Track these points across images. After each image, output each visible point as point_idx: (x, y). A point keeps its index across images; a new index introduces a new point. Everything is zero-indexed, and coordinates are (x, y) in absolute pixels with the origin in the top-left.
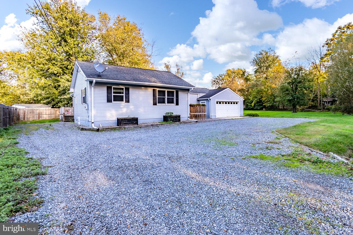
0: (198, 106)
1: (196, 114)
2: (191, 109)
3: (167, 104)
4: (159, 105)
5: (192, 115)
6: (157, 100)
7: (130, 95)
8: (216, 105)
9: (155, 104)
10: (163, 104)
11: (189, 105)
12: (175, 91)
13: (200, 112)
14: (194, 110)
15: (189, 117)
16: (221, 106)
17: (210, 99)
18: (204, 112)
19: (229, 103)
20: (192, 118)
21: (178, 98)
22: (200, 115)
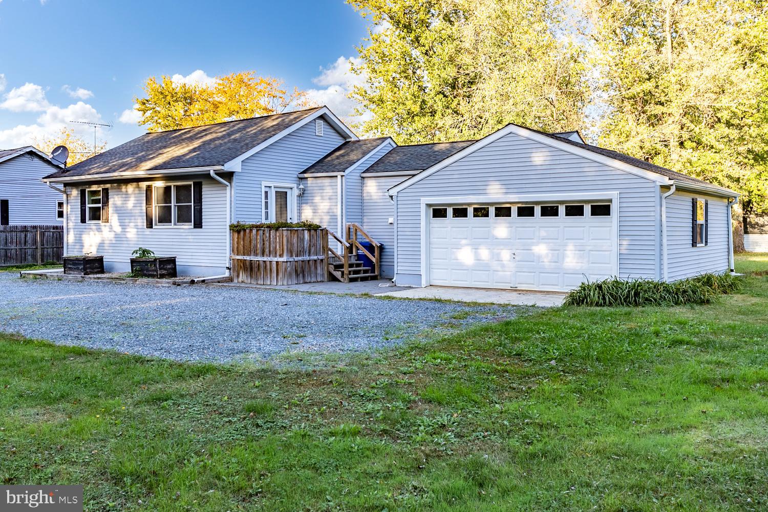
0: (254, 231)
1: (247, 258)
2: (233, 240)
3: (175, 224)
4: (157, 227)
5: (236, 261)
6: (155, 211)
7: (111, 201)
8: (428, 223)
9: (150, 225)
10: (166, 226)
11: (228, 228)
12: (191, 183)
13: (263, 255)
14: (242, 243)
15: (228, 268)
16: (466, 229)
17: (391, 197)
18: (278, 254)
19: (526, 211)
20: (236, 274)
21: (201, 205)
22: (261, 263)
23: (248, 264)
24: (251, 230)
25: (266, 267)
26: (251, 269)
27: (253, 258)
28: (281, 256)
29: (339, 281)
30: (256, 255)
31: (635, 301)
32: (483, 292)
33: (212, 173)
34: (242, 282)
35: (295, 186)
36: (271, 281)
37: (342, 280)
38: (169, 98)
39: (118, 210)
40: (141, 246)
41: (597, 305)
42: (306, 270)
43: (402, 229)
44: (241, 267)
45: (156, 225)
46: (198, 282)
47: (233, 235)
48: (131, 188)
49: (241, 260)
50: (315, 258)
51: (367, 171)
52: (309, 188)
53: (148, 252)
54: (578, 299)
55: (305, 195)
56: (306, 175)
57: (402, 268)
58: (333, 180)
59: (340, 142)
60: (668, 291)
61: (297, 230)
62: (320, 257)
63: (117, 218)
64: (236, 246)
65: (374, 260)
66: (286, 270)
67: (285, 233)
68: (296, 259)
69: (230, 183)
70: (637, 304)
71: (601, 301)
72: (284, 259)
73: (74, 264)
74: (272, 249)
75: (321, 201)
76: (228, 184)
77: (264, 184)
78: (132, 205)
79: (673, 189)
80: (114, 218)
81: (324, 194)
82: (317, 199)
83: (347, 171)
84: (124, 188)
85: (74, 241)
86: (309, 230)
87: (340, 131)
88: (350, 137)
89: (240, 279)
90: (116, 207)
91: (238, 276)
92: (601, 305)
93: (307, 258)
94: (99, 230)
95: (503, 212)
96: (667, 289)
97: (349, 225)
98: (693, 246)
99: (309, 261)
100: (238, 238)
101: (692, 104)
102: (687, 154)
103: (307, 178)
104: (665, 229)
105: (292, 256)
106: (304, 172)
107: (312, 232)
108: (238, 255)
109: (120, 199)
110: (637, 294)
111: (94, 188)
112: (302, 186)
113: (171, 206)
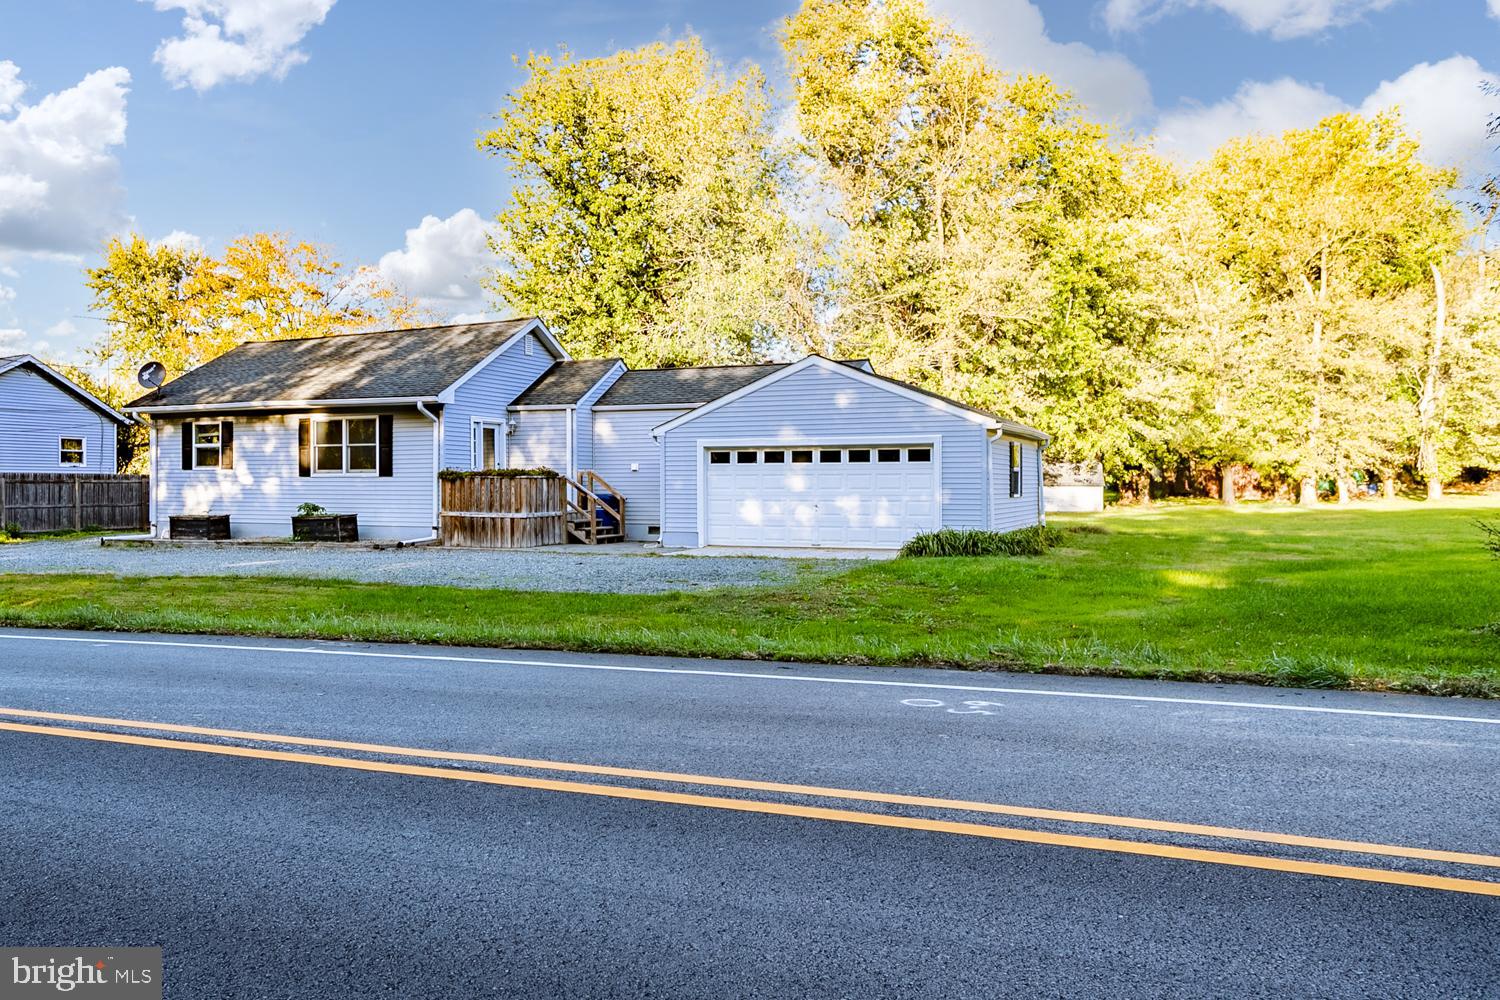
0: (477, 480)
1: (467, 514)
2: (444, 491)
3: (347, 472)
4: (317, 474)
5: (447, 519)
6: (313, 457)
7: (235, 444)
8: (706, 469)
9: (305, 471)
10: (333, 473)
11: (435, 475)
12: (376, 417)
13: (491, 508)
14: (458, 495)
15: (434, 528)
16: (754, 477)
17: (655, 437)
18: (513, 508)
19: (830, 456)
20: (447, 535)
21: (391, 447)
22: (489, 521)
23: (467, 522)
24: (472, 479)
25: (494, 525)
26: (471, 528)
27: (475, 514)
28: (517, 511)
29: (583, 543)
30: (479, 509)
31: (973, 551)
32: (782, 550)
33: (420, 406)
34: (458, 545)
35: (504, 421)
36: (502, 543)
37: (587, 541)
38: (143, 270)
39: (246, 455)
40: (306, 501)
41: (937, 555)
42: (545, 528)
43: (670, 478)
44: (456, 525)
45: (315, 472)
46: (407, 545)
47: (444, 485)
48: (270, 426)
49: (456, 517)
50: (553, 514)
51: (599, 403)
52: (522, 425)
53: (316, 508)
54: (917, 549)
55: (516, 433)
56: (519, 408)
57: (670, 525)
58: (561, 414)
59: (549, 363)
60: (1004, 542)
61: (536, 479)
62: (559, 513)
63: (246, 466)
64: (448, 499)
65: (618, 517)
66: (524, 528)
67: (524, 482)
68: (536, 515)
69: (438, 418)
70: (975, 554)
71: (941, 552)
72: (523, 514)
73: (187, 526)
74: (503, 502)
75: (536, 445)
76: (436, 419)
77: (474, 419)
78: (272, 449)
79: (1000, 432)
80: (241, 468)
81: (541, 437)
82: (531, 442)
83: (579, 403)
84: (258, 426)
85: (166, 495)
86: (548, 479)
87: (551, 349)
88: (563, 357)
89: (455, 541)
90: (243, 450)
91: (451, 538)
92: (940, 556)
93: (545, 514)
94: (214, 480)
95: (802, 456)
96: (1001, 540)
97: (583, 473)
98: (1011, 496)
99: (547, 517)
100: (451, 489)
101: (973, 313)
102: (964, 379)
103: (519, 411)
104: (991, 476)
105: (531, 511)
106: (516, 402)
107: (551, 481)
108: (451, 510)
109: (253, 441)
110: (975, 544)
111: (205, 421)
112: (512, 422)
113: (341, 448)
